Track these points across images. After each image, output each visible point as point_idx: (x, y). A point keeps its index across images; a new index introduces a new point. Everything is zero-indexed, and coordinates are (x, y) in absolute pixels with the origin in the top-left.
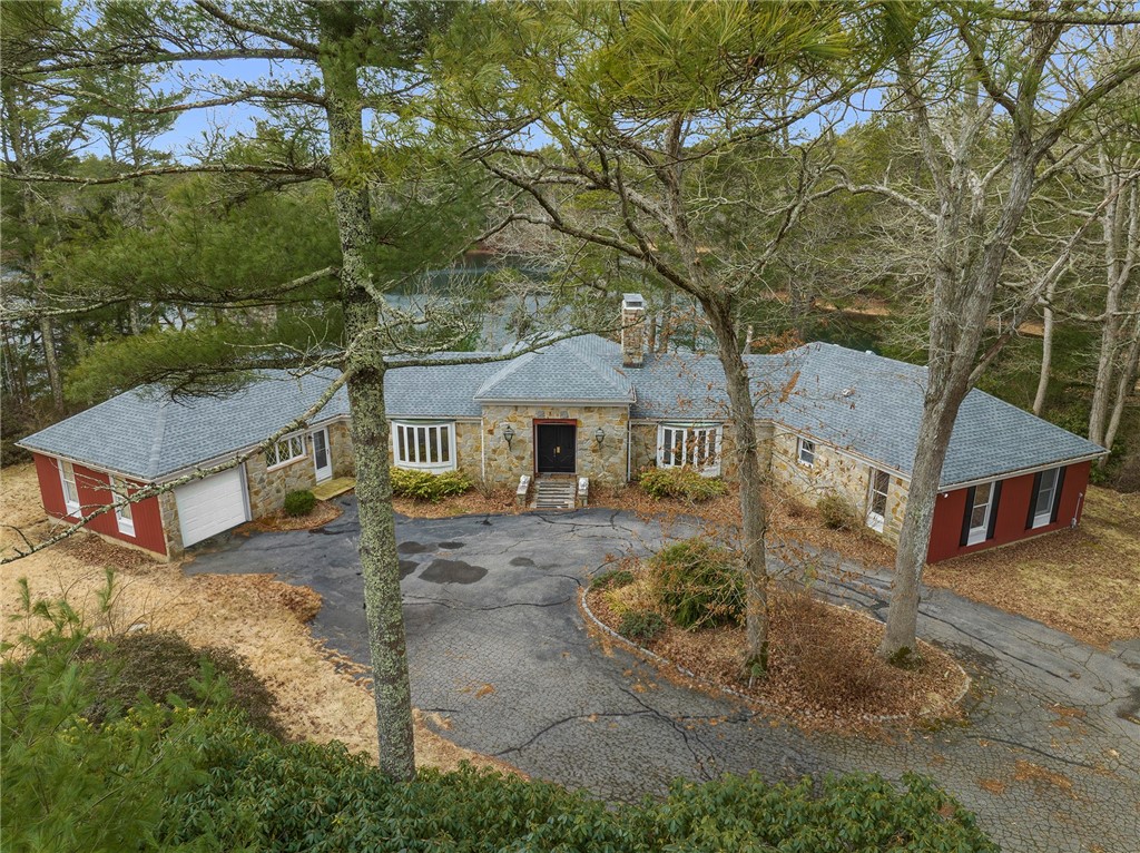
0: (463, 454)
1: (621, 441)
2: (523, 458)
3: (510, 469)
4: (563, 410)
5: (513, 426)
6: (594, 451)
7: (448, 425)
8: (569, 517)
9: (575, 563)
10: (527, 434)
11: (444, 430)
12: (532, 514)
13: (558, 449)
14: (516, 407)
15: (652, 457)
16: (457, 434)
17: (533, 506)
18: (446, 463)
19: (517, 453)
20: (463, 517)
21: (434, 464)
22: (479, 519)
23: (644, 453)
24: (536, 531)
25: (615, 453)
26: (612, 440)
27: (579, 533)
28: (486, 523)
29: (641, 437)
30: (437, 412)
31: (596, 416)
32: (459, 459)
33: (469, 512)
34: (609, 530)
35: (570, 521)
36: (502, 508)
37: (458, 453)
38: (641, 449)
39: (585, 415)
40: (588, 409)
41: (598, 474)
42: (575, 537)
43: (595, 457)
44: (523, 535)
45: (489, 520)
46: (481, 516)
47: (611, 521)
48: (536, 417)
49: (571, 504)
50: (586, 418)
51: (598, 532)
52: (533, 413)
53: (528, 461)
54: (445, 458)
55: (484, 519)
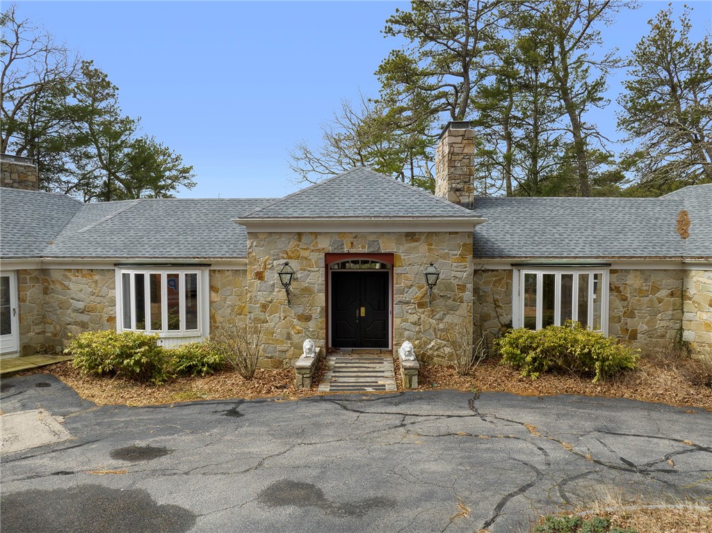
0: (219, 318)
1: (462, 288)
2: (308, 318)
3: (289, 337)
4: (372, 238)
5: (294, 265)
6: (421, 305)
7: (198, 272)
8: (390, 403)
9: (429, 497)
10: (315, 279)
11: (192, 280)
12: (323, 399)
13: (363, 310)
14: (300, 234)
15: (505, 320)
16: (212, 288)
17: (324, 388)
18: (191, 332)
19: (300, 310)
20: (195, 404)
21: (174, 333)
22: (221, 408)
23: (493, 314)
24: (328, 425)
25: (453, 309)
26: (448, 287)
27: (417, 428)
28: (234, 413)
29: (489, 288)
30: (183, 254)
31: (423, 248)
32: (213, 327)
33: (207, 397)
34: (475, 424)
35: (394, 409)
36: (269, 391)
37: (212, 318)
38: (488, 309)
39: (407, 245)
40: (411, 236)
41: (426, 343)
42: (412, 437)
43: (423, 315)
44: (301, 433)
45: (240, 409)
46: (226, 403)
47: (472, 408)
48: (330, 250)
49: (390, 385)
50: (407, 252)
51: (455, 425)
52: (326, 245)
53: (318, 323)
54: (191, 323)
55: (230, 407)
